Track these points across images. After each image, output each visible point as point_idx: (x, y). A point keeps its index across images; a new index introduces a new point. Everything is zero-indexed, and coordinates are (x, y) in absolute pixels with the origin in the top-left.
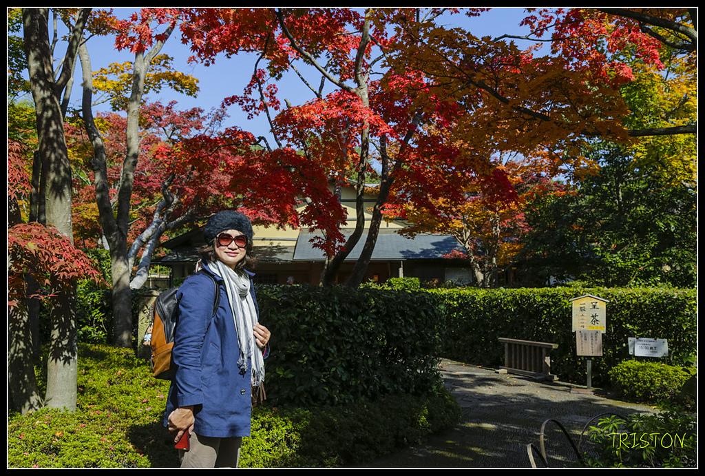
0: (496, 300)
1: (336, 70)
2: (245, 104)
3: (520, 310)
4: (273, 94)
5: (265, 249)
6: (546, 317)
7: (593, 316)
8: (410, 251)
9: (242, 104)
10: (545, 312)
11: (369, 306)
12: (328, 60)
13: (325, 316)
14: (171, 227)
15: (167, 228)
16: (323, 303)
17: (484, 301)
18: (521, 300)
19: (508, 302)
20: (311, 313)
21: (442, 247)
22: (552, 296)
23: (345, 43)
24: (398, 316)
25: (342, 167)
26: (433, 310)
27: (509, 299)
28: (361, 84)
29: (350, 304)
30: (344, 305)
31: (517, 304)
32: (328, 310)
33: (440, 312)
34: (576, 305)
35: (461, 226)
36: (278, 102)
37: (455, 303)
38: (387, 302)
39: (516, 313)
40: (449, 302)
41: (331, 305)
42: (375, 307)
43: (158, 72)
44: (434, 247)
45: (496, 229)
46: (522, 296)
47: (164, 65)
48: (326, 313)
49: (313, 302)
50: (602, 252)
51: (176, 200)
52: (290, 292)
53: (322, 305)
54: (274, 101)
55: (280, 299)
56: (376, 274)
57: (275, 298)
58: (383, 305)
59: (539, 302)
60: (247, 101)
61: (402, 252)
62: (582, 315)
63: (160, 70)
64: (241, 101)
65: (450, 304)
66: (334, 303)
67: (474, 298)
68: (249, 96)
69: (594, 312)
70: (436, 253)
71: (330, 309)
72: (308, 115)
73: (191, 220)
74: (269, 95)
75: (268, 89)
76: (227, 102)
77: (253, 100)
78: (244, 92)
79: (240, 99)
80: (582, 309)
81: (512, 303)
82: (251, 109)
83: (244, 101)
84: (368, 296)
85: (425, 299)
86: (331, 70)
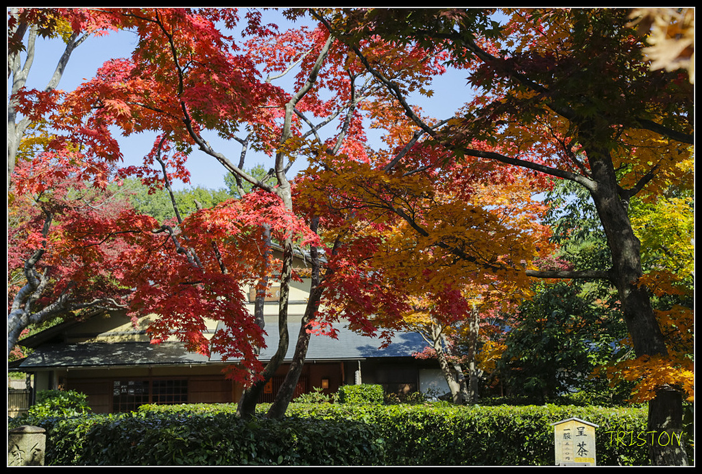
0: (470, 421)
1: (259, 145)
2: (145, 176)
3: (499, 436)
4: (181, 163)
5: (170, 345)
6: (529, 445)
7: (580, 445)
8: (370, 347)
9: (141, 176)
10: (527, 439)
11: (291, 444)
12: (249, 133)
13: (239, 458)
14: (36, 319)
15: (29, 321)
16: (237, 442)
17: (455, 422)
18: (498, 421)
19: (484, 424)
20: (223, 455)
21: (414, 340)
22: (535, 417)
23: (269, 116)
24: (327, 454)
25: (262, 275)
26: (369, 446)
27: (485, 420)
28: (282, 183)
29: (269, 441)
30: (262, 444)
31: (494, 427)
32: (243, 450)
33: (377, 447)
34: (559, 430)
35: (428, 321)
36: (187, 173)
37: (420, 424)
38: (313, 438)
39: (493, 439)
40: (412, 423)
41: (246, 444)
42: (299, 444)
43: (30, 137)
44: (404, 341)
45: (474, 325)
46: (500, 417)
47: (38, 129)
48: (240, 454)
49: (226, 442)
50: (598, 360)
51: (44, 282)
52: (198, 430)
53: (236, 446)
54: (183, 171)
55: (186, 440)
56: (325, 378)
57: (181, 438)
58: (308, 442)
59: (520, 425)
60: (148, 172)
61: (360, 349)
62: (567, 444)
63: (34, 134)
64: (140, 172)
65: (414, 427)
66: (250, 442)
67: (442, 419)
68: (150, 166)
69: (581, 439)
70: (406, 349)
71: (245, 449)
72: (221, 221)
73: (64, 310)
74: (176, 164)
75: (175, 158)
76: (121, 174)
77: (155, 171)
78: (144, 161)
79: (138, 170)
80: (567, 436)
81: (488, 425)
82: (153, 182)
83: (143, 172)
84: (290, 432)
85: (359, 432)
86: (253, 146)
